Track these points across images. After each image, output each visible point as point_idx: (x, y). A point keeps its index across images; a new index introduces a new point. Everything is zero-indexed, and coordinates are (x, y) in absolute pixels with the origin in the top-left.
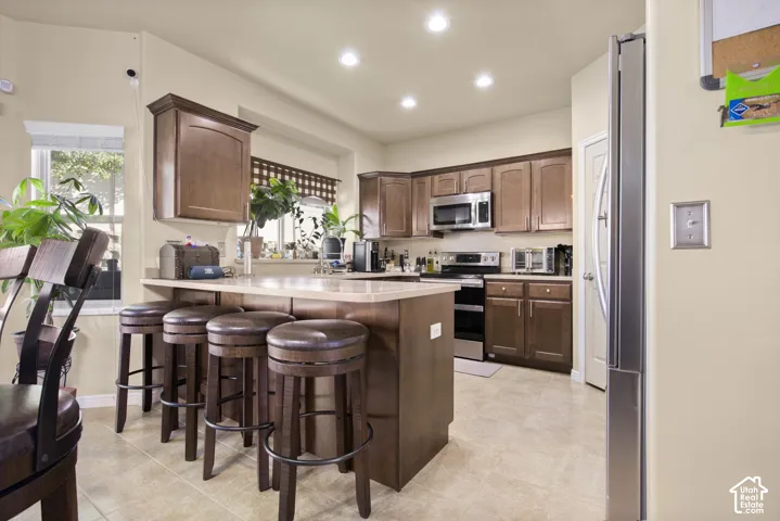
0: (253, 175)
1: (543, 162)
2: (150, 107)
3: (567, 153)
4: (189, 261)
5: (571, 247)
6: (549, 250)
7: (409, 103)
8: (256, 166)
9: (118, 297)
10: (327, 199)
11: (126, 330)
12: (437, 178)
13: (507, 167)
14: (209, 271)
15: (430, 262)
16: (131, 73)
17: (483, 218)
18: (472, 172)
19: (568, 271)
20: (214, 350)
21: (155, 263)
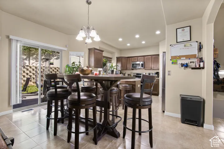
1: (154, 56)
3: (158, 55)
5: (159, 72)
6: (155, 73)
7: (128, 45)
10: (110, 62)
12: (133, 58)
13: (147, 57)
15: (131, 75)
16: (86, 43)
17: (142, 67)
18: (140, 57)
19: (158, 77)
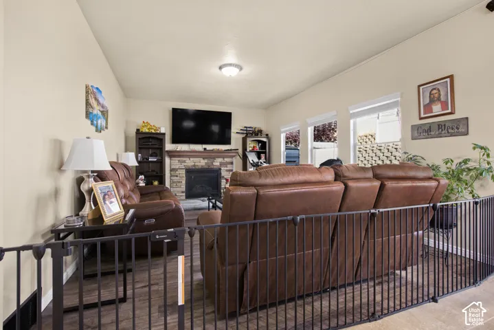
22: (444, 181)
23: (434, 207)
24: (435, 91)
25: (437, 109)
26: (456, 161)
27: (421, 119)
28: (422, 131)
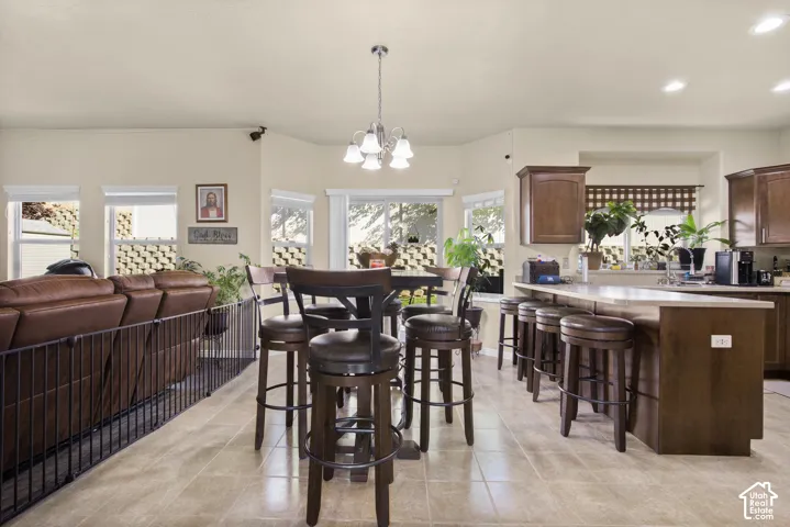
0: (588, 200)
2: (518, 174)
4: (539, 272)
8: (591, 193)
9: (502, 293)
10: (682, 209)
11: (503, 312)
14: (550, 279)
16: (507, 157)
20: (539, 327)
21: (520, 273)
22: (217, 288)
23: (209, 312)
24: (211, 196)
25: (213, 214)
26: (228, 268)
27: (198, 221)
28: (198, 236)
